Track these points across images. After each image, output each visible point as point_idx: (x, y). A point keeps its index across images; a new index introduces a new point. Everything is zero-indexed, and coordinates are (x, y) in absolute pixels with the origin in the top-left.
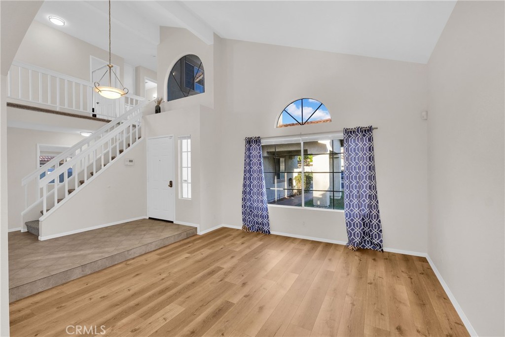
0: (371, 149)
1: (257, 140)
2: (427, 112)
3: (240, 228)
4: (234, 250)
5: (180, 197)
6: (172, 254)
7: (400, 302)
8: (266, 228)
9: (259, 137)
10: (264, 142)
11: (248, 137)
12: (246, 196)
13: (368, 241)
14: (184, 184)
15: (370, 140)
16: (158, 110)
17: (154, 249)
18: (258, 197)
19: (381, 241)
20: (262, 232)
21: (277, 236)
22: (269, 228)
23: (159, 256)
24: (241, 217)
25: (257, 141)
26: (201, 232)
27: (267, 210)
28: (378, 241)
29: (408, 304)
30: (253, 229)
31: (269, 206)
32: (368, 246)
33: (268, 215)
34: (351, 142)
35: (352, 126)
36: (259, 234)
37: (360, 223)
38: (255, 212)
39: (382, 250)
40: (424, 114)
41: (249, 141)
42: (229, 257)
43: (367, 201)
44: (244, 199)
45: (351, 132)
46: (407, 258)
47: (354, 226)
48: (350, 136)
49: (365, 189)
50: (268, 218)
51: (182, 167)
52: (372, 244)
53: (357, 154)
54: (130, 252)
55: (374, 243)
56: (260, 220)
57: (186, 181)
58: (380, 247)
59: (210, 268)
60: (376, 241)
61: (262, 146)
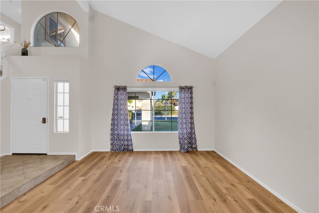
0: (191, 98)
1: (125, 88)
2: (215, 82)
3: (109, 150)
4: (117, 166)
5: (55, 131)
6: (66, 180)
7: (223, 173)
8: (130, 148)
9: (126, 86)
10: (129, 90)
11: (117, 85)
12: (114, 127)
13: (190, 147)
14: (58, 120)
15: (191, 93)
16: (25, 53)
17: (43, 180)
18: (124, 127)
19: (196, 146)
20: (127, 151)
21: (138, 152)
22: (133, 147)
23: (53, 186)
24: (109, 142)
25: (123, 89)
26: (79, 158)
27: (131, 136)
28: (195, 146)
29: (226, 173)
30: (119, 150)
31: (132, 132)
32: (190, 150)
33: (131, 139)
34: (182, 94)
35: (183, 85)
36: (125, 152)
37: (187, 138)
38: (122, 138)
39: (197, 150)
40: (213, 82)
41: (118, 89)
42: (118, 172)
43: (189, 125)
44: (112, 130)
45: (182, 88)
46: (208, 152)
47: (184, 139)
48: (181, 91)
49: (188, 119)
50: (131, 140)
51: (57, 106)
52: (191, 148)
53: (185, 100)
54: (20, 190)
55: (193, 147)
56: (126, 143)
57: (62, 117)
58: (196, 149)
59: (111, 183)
60: (194, 146)
61: (127, 92)
